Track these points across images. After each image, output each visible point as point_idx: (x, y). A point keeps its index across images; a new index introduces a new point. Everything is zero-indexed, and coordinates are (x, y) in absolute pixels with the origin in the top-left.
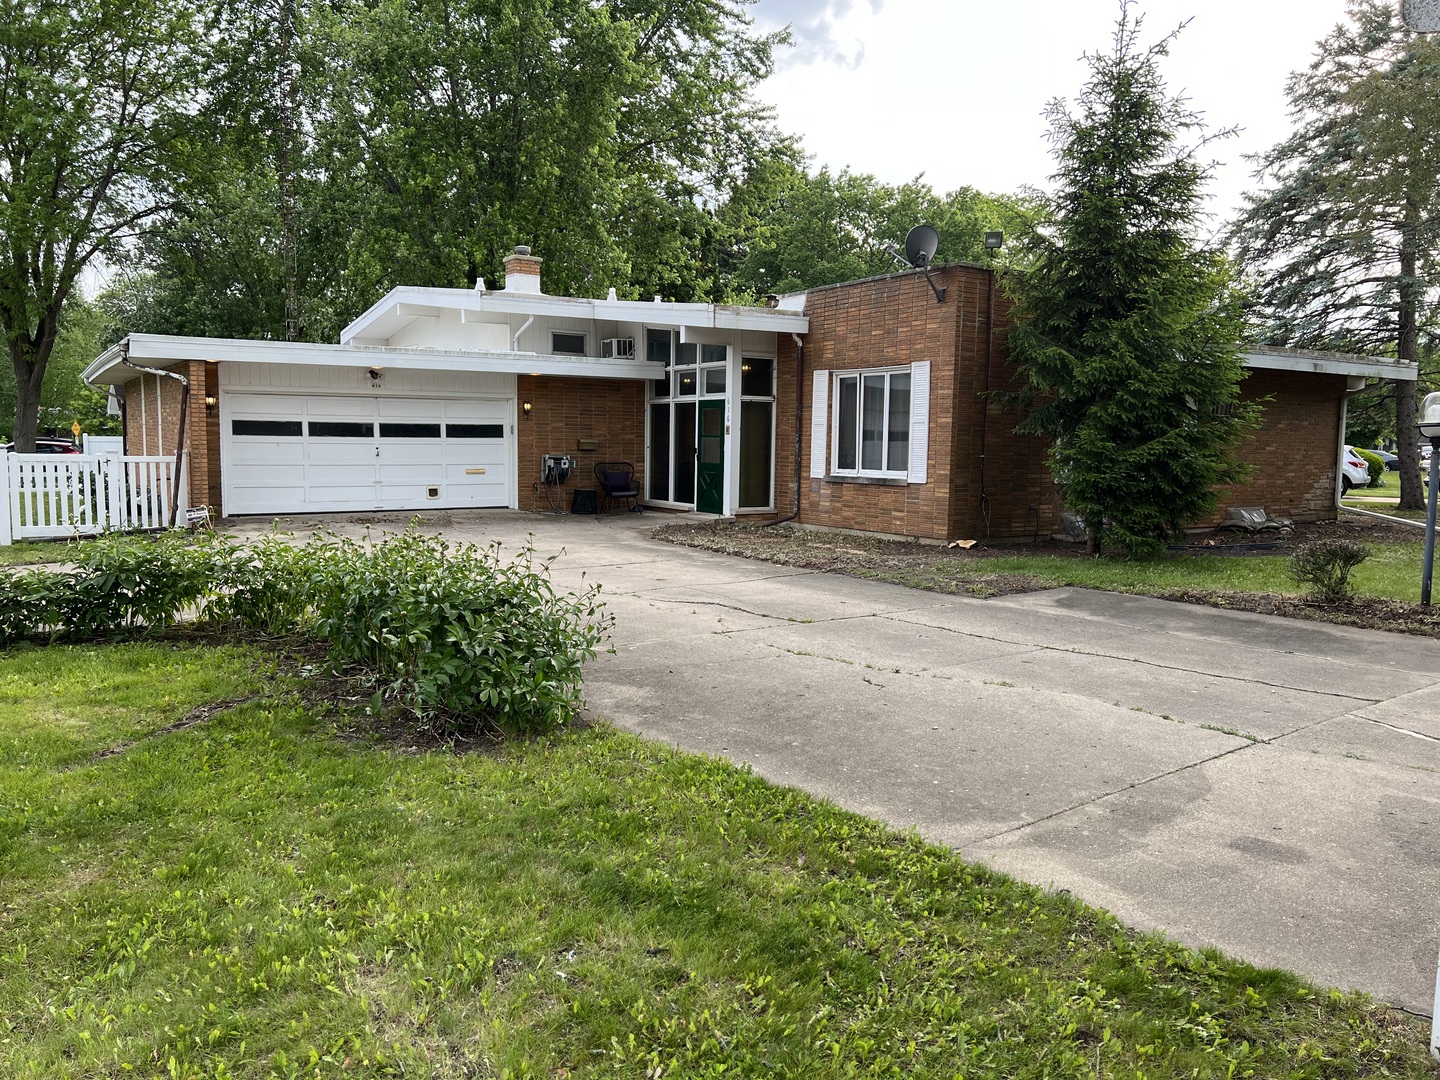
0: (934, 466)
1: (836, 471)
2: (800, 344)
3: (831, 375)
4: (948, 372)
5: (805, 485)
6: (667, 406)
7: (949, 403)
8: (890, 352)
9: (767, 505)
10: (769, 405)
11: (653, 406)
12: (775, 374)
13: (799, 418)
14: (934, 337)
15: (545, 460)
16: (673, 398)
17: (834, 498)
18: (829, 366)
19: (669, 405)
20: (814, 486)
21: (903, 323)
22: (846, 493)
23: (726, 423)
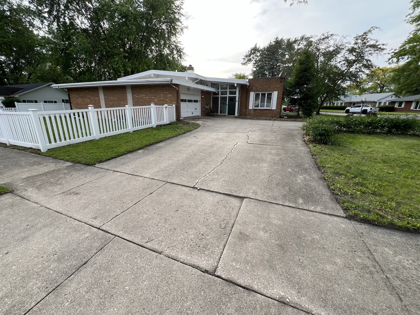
0: (277, 107)
1: (254, 108)
2: (247, 87)
3: (254, 93)
4: (281, 93)
5: (247, 110)
7: (281, 98)
9: (238, 114)
10: (239, 97)
11: (213, 97)
13: (246, 99)
14: (279, 88)
15: (204, 107)
16: (220, 96)
17: (254, 112)
18: (254, 91)
19: (219, 97)
20: (249, 110)
21: (272, 85)
22: (257, 111)
23: (236, 100)
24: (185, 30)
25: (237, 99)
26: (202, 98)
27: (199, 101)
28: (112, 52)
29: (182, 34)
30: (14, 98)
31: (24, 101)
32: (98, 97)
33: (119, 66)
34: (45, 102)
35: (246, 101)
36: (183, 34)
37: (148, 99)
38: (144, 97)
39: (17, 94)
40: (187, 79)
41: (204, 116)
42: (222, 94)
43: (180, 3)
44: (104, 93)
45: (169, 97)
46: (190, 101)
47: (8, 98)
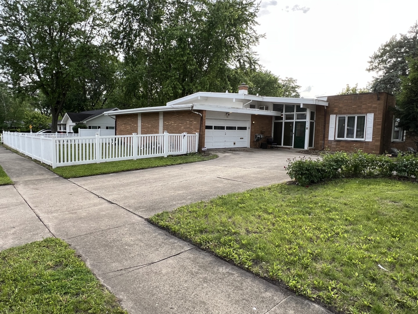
0: (374, 137)
1: (337, 139)
2: (326, 108)
3: (336, 116)
4: (381, 116)
5: (326, 142)
6: (282, 123)
7: (381, 123)
8: (359, 111)
9: (312, 146)
10: (314, 122)
11: (275, 123)
12: (315, 115)
13: (325, 126)
14: (375, 108)
15: (256, 135)
16: (284, 121)
17: (337, 145)
18: (336, 114)
19: (282, 122)
20: (329, 142)
21: (364, 104)
22: (342, 144)
23: (306, 127)
24: (260, 39)
25: (308, 125)
26: (252, 124)
27: (247, 128)
28: (166, 75)
29: (256, 44)
30: (83, 124)
31: (90, 128)
32: (137, 123)
33: (169, 89)
34: (107, 128)
35: (325, 129)
36: (258, 44)
37: (176, 126)
38: (173, 124)
39: (86, 120)
40: (234, 101)
41: (255, 148)
42: (286, 119)
43: (255, 10)
44: (141, 119)
45: (195, 124)
46: (229, 128)
47: (78, 124)
